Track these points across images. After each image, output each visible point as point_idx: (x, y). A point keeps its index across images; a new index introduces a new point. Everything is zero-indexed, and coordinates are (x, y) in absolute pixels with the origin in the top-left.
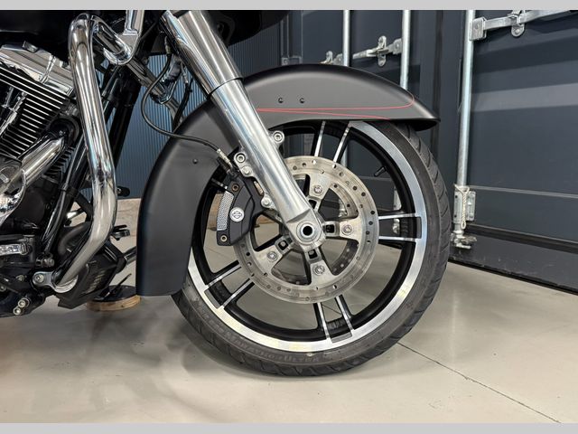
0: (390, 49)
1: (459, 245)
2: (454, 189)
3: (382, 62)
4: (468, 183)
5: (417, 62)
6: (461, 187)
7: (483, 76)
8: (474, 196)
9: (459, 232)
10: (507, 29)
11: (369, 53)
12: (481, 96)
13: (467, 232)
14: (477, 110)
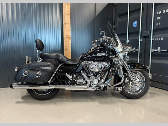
0: (136, 50)
3: (134, 52)
4: (150, 73)
5: (141, 53)
7: (153, 57)
8: (151, 75)
10: (157, 51)
11: (132, 50)
12: (153, 60)
14: (152, 62)
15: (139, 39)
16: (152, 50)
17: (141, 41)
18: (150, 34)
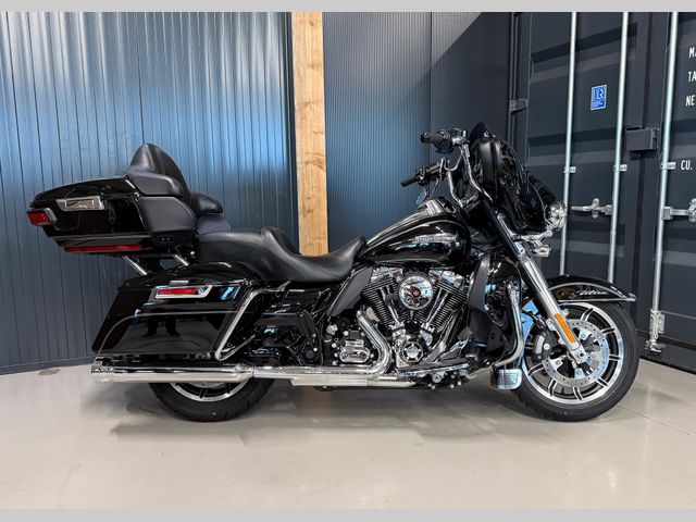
0: (602, 209)
1: (653, 349)
2: (650, 312)
3: (595, 216)
4: (659, 309)
5: (623, 222)
6: (655, 311)
7: (670, 241)
8: (663, 317)
9: (653, 341)
10: (686, 218)
11: (585, 208)
12: (669, 252)
13: (658, 341)
14: (666, 262)
15: (614, 163)
16: (665, 211)
17: (621, 173)
18: (659, 140)
